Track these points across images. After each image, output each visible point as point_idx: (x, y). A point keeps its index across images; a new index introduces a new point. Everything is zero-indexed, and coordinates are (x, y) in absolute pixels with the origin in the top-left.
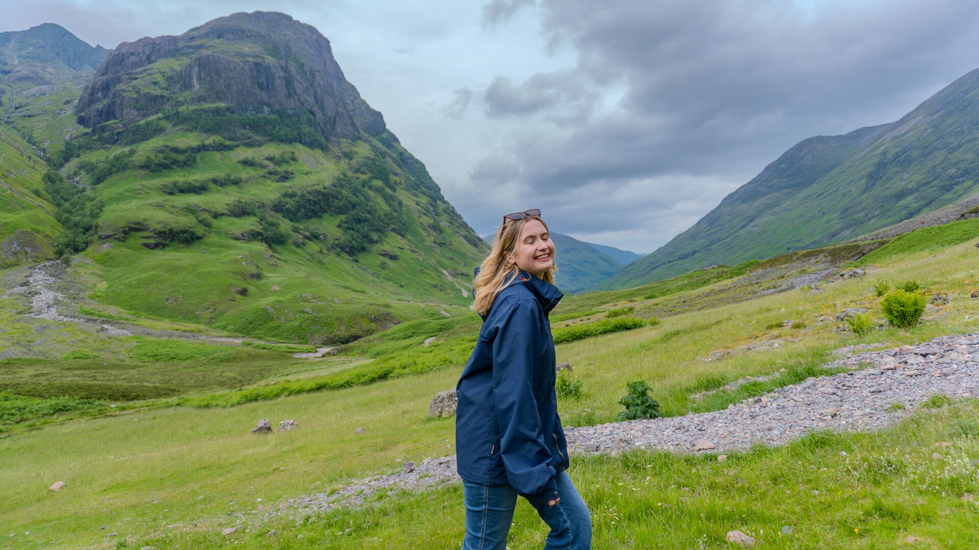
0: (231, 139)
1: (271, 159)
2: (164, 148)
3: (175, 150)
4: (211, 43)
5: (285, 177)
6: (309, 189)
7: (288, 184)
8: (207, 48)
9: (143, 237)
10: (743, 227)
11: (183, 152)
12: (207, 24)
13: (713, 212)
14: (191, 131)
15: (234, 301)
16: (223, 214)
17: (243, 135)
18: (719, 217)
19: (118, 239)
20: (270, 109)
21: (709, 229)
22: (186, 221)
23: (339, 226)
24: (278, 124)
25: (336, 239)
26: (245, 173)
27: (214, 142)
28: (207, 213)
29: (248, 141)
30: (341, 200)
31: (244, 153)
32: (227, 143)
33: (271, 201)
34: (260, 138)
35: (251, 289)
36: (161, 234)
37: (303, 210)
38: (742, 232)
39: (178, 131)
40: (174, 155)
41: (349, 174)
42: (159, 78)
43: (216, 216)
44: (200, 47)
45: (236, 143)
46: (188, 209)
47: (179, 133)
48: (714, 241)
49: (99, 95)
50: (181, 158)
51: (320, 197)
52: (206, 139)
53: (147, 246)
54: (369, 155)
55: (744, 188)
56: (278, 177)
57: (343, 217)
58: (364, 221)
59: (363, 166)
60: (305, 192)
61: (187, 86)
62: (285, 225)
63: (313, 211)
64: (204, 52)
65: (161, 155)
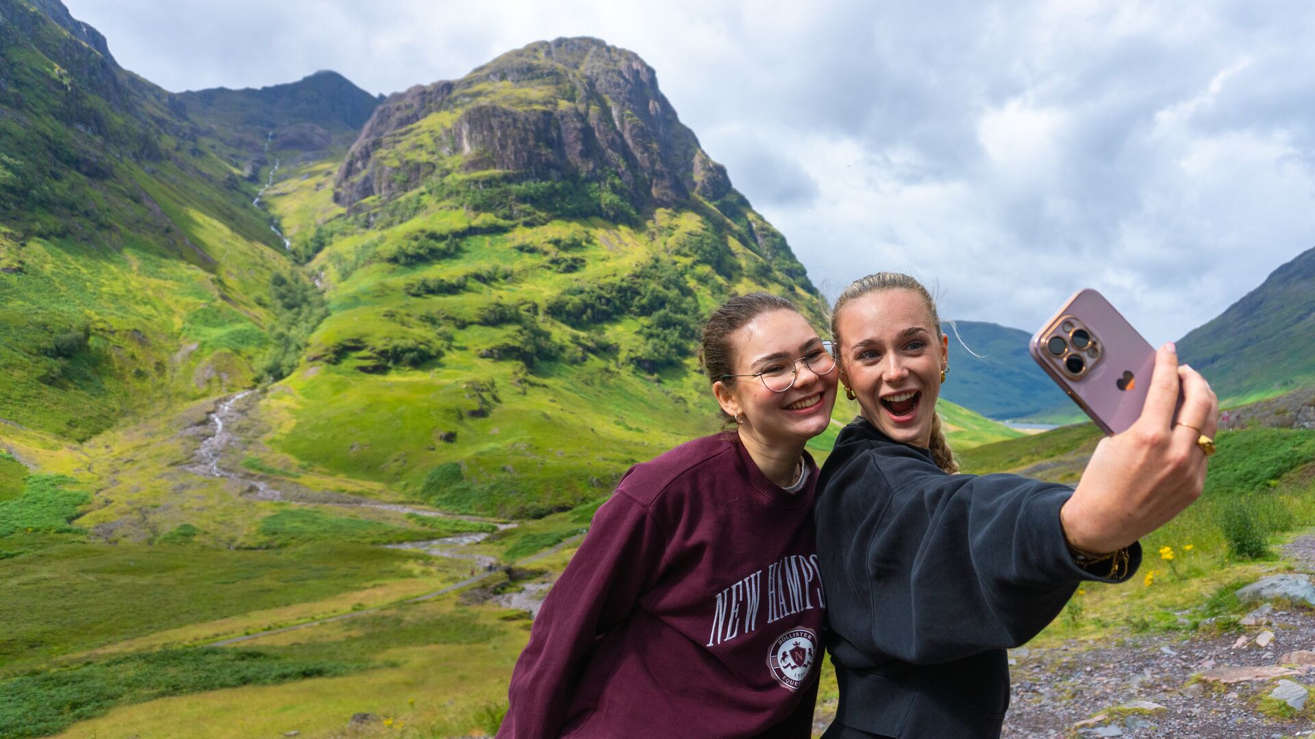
0: (506, 217)
1: (557, 242)
2: (419, 234)
3: (433, 236)
4: (490, 88)
5: (572, 267)
6: (603, 281)
7: (574, 275)
8: (486, 95)
9: (360, 358)
10: (1300, 319)
11: (442, 238)
12: (495, 61)
13: (1252, 295)
14: (457, 208)
15: (433, 449)
16: (472, 323)
17: (521, 211)
18: (1261, 302)
19: (329, 362)
20: (559, 174)
21: (1244, 322)
22: (420, 333)
23: (639, 333)
24: (571, 193)
25: (631, 351)
26: (519, 263)
27: (484, 222)
28: (452, 322)
29: (528, 219)
30: (644, 297)
31: (522, 235)
32: (501, 222)
33: (547, 300)
34: (543, 214)
35: (462, 432)
36: (383, 353)
37: (589, 312)
38: (1300, 326)
39: (441, 208)
40: (432, 243)
41: (664, 257)
42: (426, 139)
43: (463, 325)
44: (479, 94)
45: (512, 223)
46: (427, 317)
47: (443, 211)
48: (1250, 340)
49: (359, 164)
50: (442, 245)
51: (614, 293)
52: (475, 218)
53: (364, 369)
54: (694, 229)
55: (1308, 256)
56: (563, 266)
57: (644, 321)
58: (675, 325)
59: (684, 246)
60: (595, 286)
61: (456, 149)
62: (561, 333)
63: (604, 312)
64: (483, 101)
65: (415, 244)
